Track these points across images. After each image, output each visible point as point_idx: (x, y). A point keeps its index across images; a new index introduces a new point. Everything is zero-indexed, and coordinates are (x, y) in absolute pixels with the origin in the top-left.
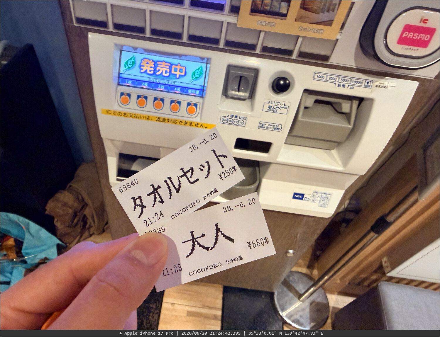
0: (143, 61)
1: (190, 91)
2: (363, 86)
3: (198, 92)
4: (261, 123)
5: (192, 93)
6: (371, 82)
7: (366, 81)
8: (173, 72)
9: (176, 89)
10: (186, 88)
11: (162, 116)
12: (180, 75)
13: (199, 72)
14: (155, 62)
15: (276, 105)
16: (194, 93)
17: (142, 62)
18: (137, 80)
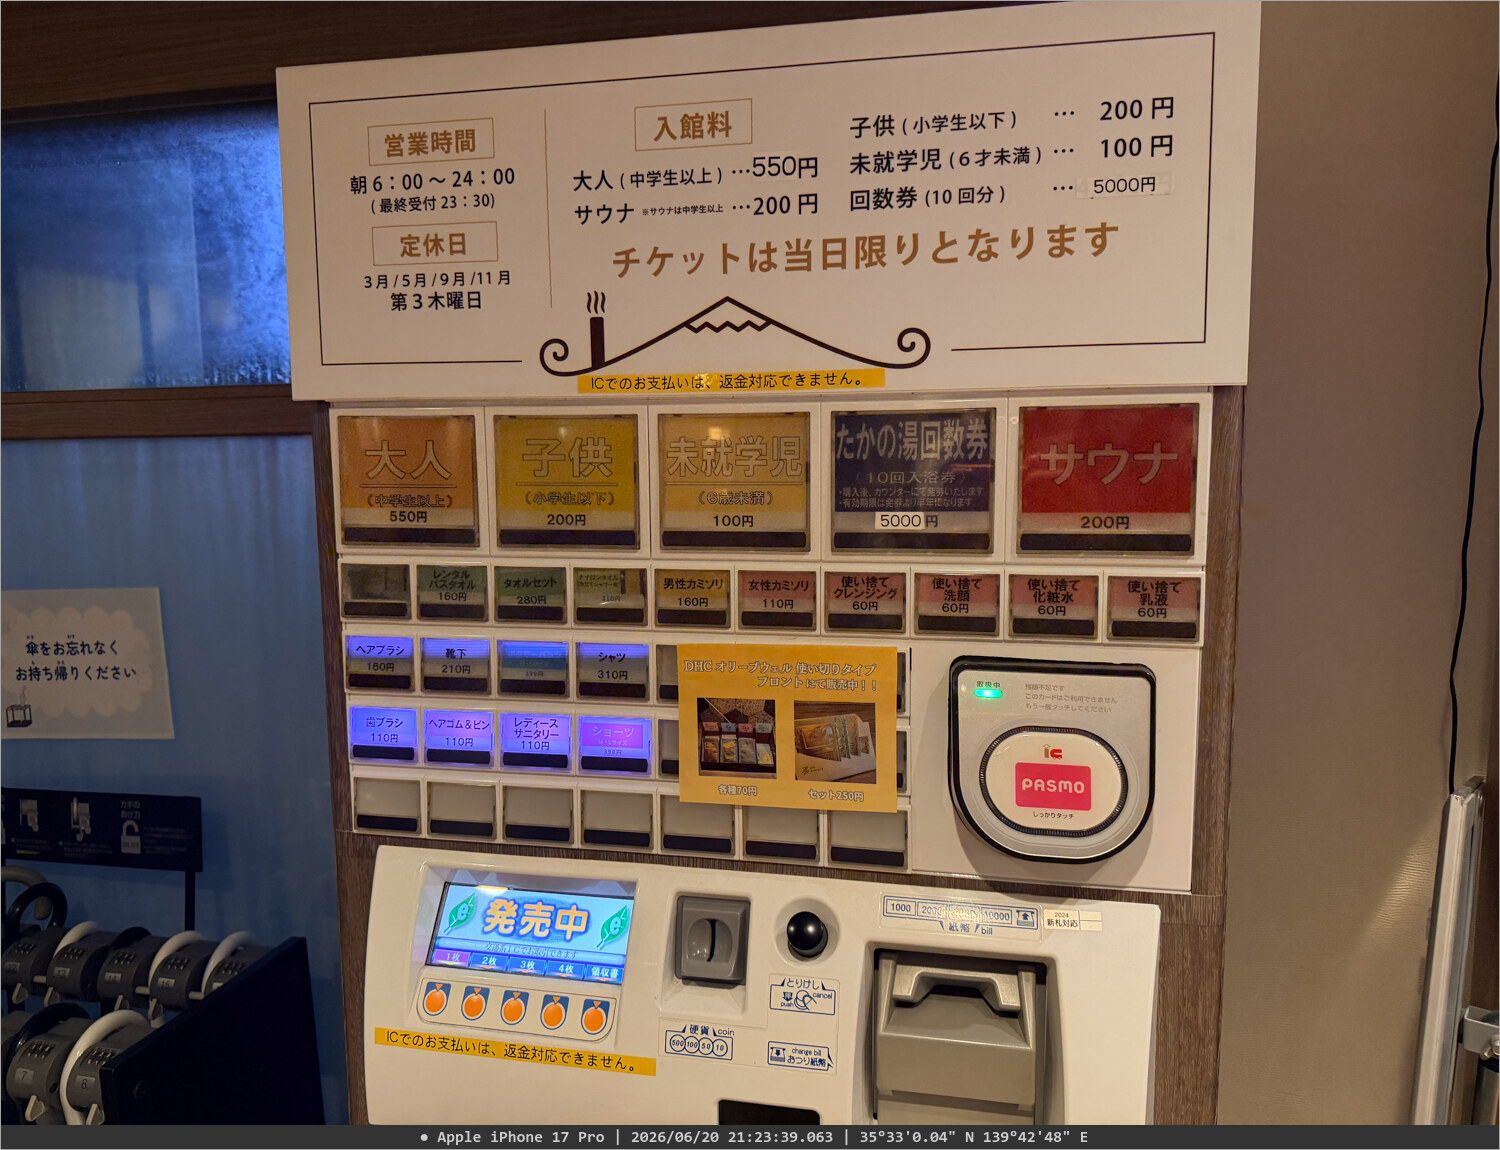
0: (492, 904)
1: (596, 971)
2: (1015, 924)
3: (615, 973)
4: (771, 1045)
5: (601, 976)
6: (1033, 913)
7: (1018, 911)
8: (559, 926)
9: (562, 968)
10: (586, 963)
11: (520, 1040)
12: (573, 933)
13: (619, 922)
14: (519, 905)
15: (802, 988)
16: (606, 974)
17: (489, 908)
18: (472, 952)
